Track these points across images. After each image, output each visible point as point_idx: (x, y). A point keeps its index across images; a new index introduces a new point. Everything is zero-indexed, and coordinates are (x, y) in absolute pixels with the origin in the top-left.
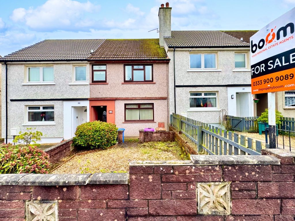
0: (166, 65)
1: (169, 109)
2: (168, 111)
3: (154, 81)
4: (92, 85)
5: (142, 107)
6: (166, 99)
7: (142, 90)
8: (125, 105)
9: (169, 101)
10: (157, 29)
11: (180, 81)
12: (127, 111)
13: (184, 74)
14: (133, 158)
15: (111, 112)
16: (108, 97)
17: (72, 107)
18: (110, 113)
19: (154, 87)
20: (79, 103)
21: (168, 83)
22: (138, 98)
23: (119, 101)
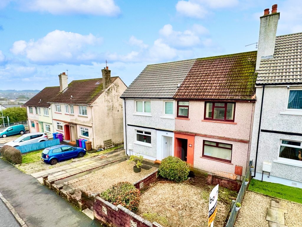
0: (252, 104)
1: (250, 154)
2: (248, 156)
3: (235, 121)
4: (177, 120)
5: (220, 145)
6: (247, 143)
7: (221, 129)
8: (204, 141)
9: (251, 146)
10: (257, 43)
11: (268, 125)
12: (205, 147)
13: (275, 117)
14: (192, 199)
15: (190, 145)
16: (190, 131)
17: (162, 136)
18: (189, 146)
19: (235, 128)
20: (167, 134)
21: (252, 125)
22: (216, 136)
23: (199, 137)
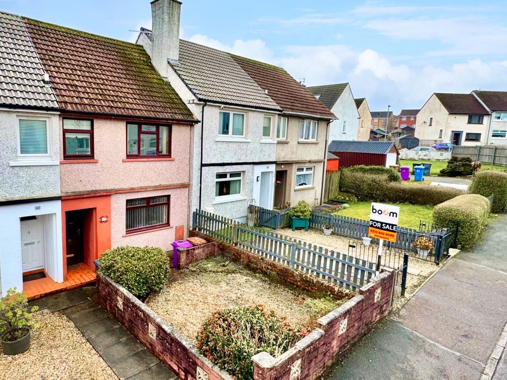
1: (191, 202)
2: (189, 207)
3: (172, 156)
4: (65, 165)
5: (152, 202)
6: (187, 187)
7: (155, 172)
8: (128, 202)
9: (191, 190)
13: (211, 145)
15: (104, 219)
17: (20, 218)
18: (101, 222)
19: (172, 167)
20: (38, 208)
21: (190, 158)
22: (150, 187)
23: (118, 196)
